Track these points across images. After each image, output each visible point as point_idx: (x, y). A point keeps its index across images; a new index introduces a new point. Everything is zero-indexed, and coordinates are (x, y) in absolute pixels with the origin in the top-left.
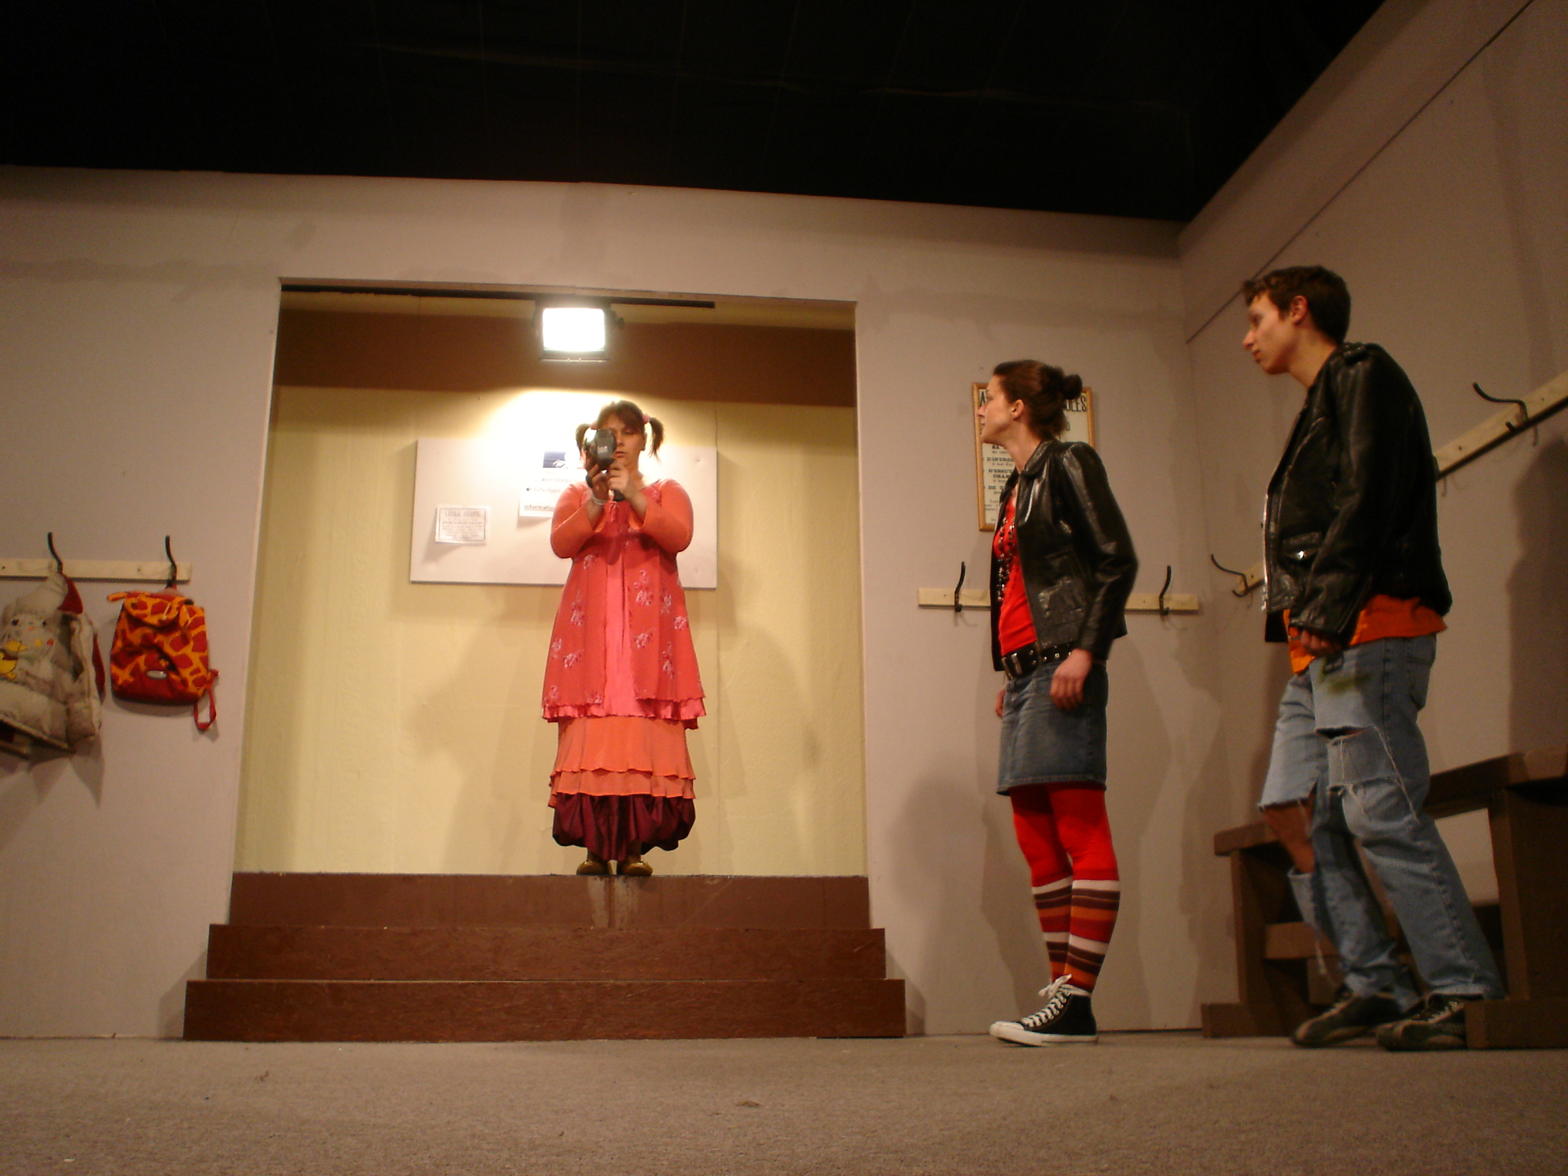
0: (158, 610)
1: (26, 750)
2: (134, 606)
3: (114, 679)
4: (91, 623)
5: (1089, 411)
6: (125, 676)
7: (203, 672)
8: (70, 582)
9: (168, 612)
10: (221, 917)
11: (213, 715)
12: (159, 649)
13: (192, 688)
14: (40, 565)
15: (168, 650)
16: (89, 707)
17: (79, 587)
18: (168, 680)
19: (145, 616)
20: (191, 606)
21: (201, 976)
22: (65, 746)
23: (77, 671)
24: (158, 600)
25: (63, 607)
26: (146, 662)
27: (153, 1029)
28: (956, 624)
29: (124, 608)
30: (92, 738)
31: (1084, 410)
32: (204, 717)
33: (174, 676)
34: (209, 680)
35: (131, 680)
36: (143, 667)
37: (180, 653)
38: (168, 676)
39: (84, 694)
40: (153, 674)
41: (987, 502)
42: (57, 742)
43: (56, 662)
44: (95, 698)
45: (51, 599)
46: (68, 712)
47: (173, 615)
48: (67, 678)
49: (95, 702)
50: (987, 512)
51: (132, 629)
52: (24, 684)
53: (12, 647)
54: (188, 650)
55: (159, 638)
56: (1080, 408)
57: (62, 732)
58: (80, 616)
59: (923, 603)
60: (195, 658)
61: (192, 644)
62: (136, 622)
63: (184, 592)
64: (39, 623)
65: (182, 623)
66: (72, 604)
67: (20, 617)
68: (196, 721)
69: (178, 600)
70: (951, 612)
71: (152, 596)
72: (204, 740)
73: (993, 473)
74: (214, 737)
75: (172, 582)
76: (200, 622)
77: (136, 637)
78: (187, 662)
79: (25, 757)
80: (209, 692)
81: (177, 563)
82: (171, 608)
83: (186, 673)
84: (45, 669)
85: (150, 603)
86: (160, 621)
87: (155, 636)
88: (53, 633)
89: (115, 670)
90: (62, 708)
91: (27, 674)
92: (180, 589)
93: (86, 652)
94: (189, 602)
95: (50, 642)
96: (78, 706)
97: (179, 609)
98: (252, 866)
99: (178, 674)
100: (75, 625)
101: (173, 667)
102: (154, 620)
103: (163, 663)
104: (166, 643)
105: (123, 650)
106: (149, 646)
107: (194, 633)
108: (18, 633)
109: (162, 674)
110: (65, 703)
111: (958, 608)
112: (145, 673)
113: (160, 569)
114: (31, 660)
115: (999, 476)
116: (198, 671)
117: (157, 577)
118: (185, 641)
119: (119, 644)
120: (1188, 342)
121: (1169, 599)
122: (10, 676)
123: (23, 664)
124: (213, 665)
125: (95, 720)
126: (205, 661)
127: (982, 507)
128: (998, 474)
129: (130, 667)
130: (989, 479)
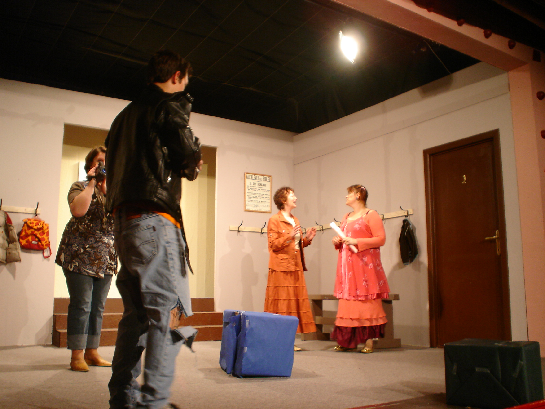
0: (37, 224)
2: (30, 223)
3: (21, 243)
6: (24, 242)
7: (48, 242)
9: (40, 225)
11: (51, 254)
12: (36, 236)
13: (44, 247)
15: (39, 236)
16: (19, 253)
17: (9, 214)
18: (38, 244)
19: (33, 226)
22: (5, 262)
25: (6, 222)
26: (32, 239)
27: (34, 343)
28: (238, 235)
29: (26, 223)
32: (46, 254)
33: (40, 243)
34: (49, 244)
35: (26, 244)
36: (30, 240)
37: (42, 237)
38: (38, 243)
39: (16, 249)
40: (33, 242)
41: (246, 204)
42: (2, 261)
43: (4, 239)
46: (8, 253)
47: (41, 226)
48: (6, 242)
50: (246, 206)
51: (28, 230)
54: (44, 236)
55: (36, 232)
56: (269, 181)
57: (4, 258)
58: (12, 225)
59: (231, 229)
60: (46, 238)
61: (45, 234)
62: (30, 228)
65: (43, 228)
66: (9, 221)
68: (43, 255)
69: (39, 220)
70: (236, 232)
71: (33, 219)
72: (46, 261)
73: (248, 196)
74: (49, 260)
75: (36, 215)
76: (48, 228)
77: (29, 232)
78: (44, 239)
80: (49, 248)
81: (37, 209)
82: (40, 224)
83: (43, 243)
85: (35, 222)
86: (37, 228)
87: (35, 231)
88: (4, 229)
89: (22, 241)
90: (6, 251)
92: (39, 217)
94: (44, 222)
95: (2, 232)
96: (14, 252)
99: (41, 242)
101: (40, 240)
102: (35, 227)
103: (37, 239)
104: (38, 234)
105: (25, 235)
106: (33, 234)
107: (46, 231)
109: (36, 243)
111: (239, 231)
112: (31, 242)
113: (32, 210)
115: (249, 197)
116: (46, 242)
117: (31, 212)
118: (43, 233)
120: (294, 165)
126: (48, 239)
127: (245, 205)
128: (250, 197)
129: (26, 240)
130: (247, 198)
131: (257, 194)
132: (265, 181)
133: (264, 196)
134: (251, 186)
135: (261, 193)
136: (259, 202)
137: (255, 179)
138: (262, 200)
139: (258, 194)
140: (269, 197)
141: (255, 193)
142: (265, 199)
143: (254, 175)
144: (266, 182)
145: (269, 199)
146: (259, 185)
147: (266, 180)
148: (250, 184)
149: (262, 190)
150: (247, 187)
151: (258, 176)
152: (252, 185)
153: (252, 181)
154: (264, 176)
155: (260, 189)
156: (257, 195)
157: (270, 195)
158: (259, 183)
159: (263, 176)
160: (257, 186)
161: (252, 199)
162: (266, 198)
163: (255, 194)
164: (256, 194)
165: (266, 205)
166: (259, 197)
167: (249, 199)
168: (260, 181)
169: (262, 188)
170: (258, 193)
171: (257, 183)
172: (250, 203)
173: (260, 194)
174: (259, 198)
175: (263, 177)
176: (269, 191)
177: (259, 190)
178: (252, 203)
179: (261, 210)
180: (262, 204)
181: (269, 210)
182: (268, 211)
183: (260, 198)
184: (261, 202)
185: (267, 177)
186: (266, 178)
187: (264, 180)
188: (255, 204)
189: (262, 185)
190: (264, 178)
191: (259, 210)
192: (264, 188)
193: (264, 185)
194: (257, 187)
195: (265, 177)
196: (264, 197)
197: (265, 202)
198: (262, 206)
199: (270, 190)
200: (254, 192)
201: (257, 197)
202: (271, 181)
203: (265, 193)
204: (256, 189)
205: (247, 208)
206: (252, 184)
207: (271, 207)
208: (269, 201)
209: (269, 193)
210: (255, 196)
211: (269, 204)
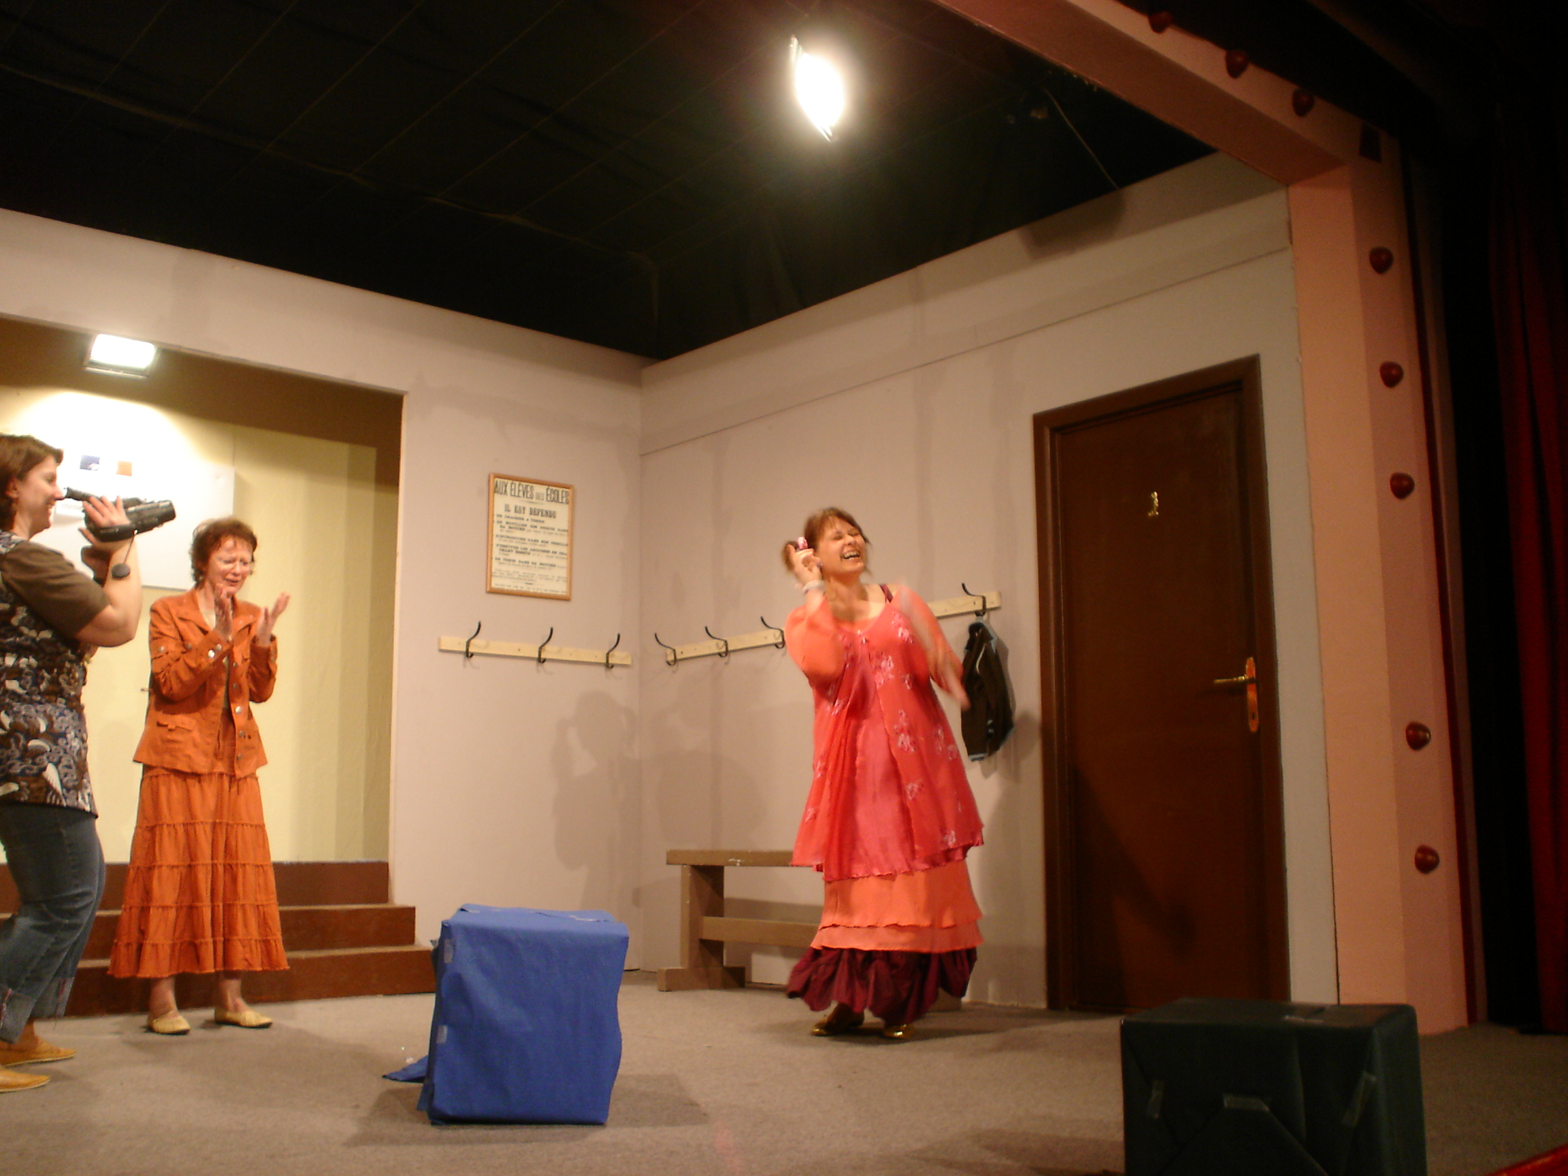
5: (570, 503)
28: (465, 666)
31: (567, 503)
41: (493, 570)
50: (493, 579)
56: (564, 501)
59: (443, 648)
70: (461, 657)
73: (499, 547)
111: (468, 655)
115: (503, 550)
120: (642, 456)
121: (613, 656)
127: (489, 575)
128: (503, 548)
130: (496, 552)
131: (526, 541)
132: (554, 503)
133: (551, 548)
134: (508, 517)
135: (541, 537)
136: (533, 565)
137: (521, 494)
138: (544, 559)
139: (530, 542)
140: (565, 550)
141: (522, 539)
142: (552, 557)
143: (517, 483)
144: (558, 504)
145: (564, 558)
146: (533, 512)
147: (555, 500)
148: (507, 509)
149: (542, 528)
150: (496, 519)
151: (531, 485)
152: (512, 514)
153: (513, 502)
154: (551, 488)
155: (536, 527)
156: (526, 544)
157: (567, 545)
158: (533, 506)
159: (546, 487)
160: (527, 515)
161: (513, 556)
162: (555, 553)
163: (522, 541)
164: (525, 539)
165: (553, 577)
166: (534, 550)
167: (502, 557)
168: (537, 501)
169: (543, 522)
170: (531, 539)
171: (528, 507)
172: (504, 568)
173: (538, 541)
174: (532, 553)
175: (548, 489)
176: (566, 533)
177: (535, 529)
178: (511, 568)
179: (539, 591)
180: (542, 572)
181: (563, 592)
182: (560, 593)
183: (536, 553)
184: (538, 565)
185: (557, 489)
186: (556, 493)
187: (549, 499)
188: (522, 570)
189: (544, 513)
190: (549, 493)
191: (532, 589)
192: (549, 522)
193: (551, 515)
194: (528, 520)
195: (554, 488)
196: (548, 552)
197: (552, 565)
198: (541, 577)
199: (567, 531)
200: (518, 534)
201: (526, 549)
202: (572, 503)
203: (550, 539)
204: (526, 525)
205: (496, 583)
206: (513, 510)
207: (570, 582)
208: (564, 563)
209: (564, 539)
210: (521, 546)
211: (564, 573)
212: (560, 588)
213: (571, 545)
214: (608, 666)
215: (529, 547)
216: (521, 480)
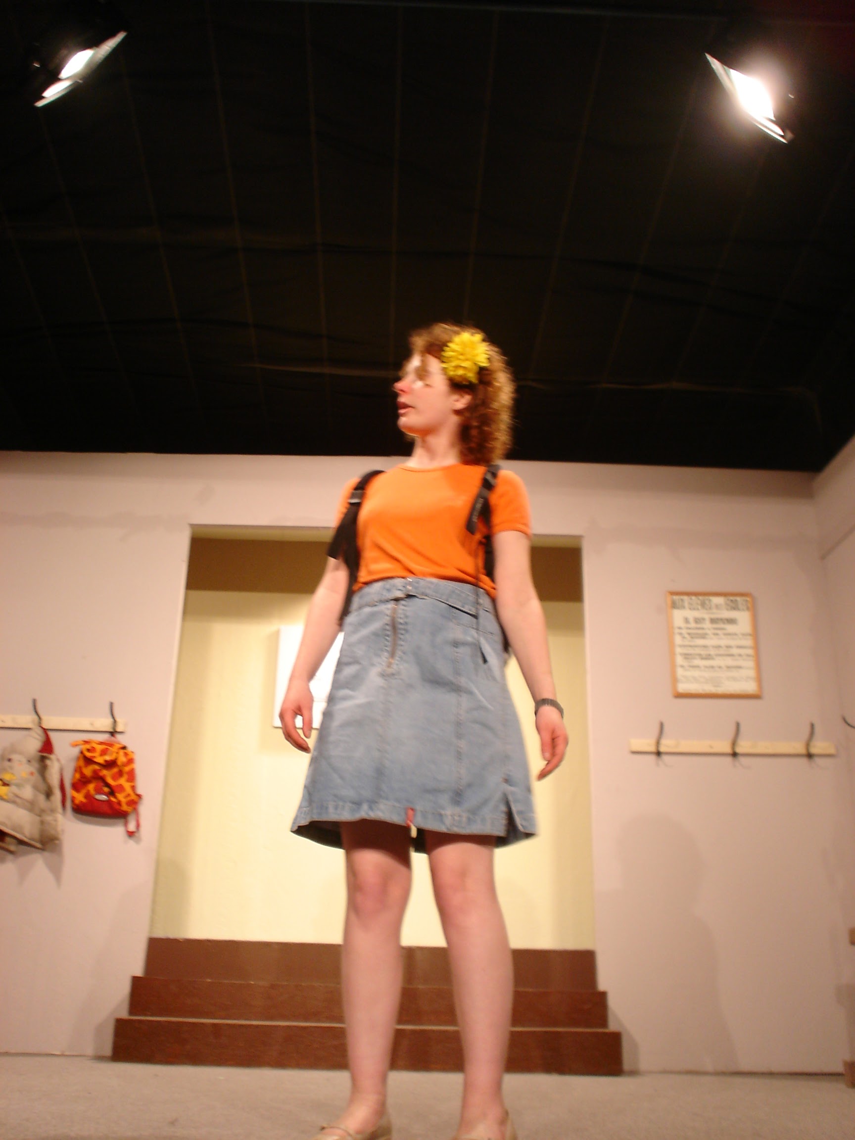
0: (104, 753)
1: (12, 848)
2: (88, 750)
3: (73, 799)
4: (58, 760)
5: (751, 609)
6: (80, 797)
7: (133, 797)
8: (45, 731)
9: (110, 755)
10: (139, 971)
11: (138, 826)
12: (103, 779)
13: (125, 807)
14: (27, 719)
15: (110, 781)
16: (56, 820)
17: (52, 735)
18: (109, 802)
19: (95, 757)
20: (125, 751)
21: (124, 1014)
22: (38, 845)
23: (49, 794)
24: (104, 747)
25: (41, 751)
26: (95, 788)
27: (90, 1051)
28: (657, 765)
29: (82, 753)
30: (57, 842)
31: (748, 609)
32: (132, 827)
33: (113, 799)
34: (135, 802)
36: (92, 792)
37: (117, 782)
38: (109, 799)
39: (53, 811)
40: (99, 797)
41: (678, 677)
42: (33, 843)
43: (35, 787)
44: (60, 813)
45: (34, 744)
46: (42, 822)
47: (114, 756)
48: (42, 798)
49: (60, 817)
50: (679, 684)
51: (86, 766)
52: (14, 802)
53: (7, 777)
54: (123, 781)
55: (104, 772)
56: (744, 608)
57: (36, 835)
58: (52, 756)
59: (633, 750)
60: (127, 786)
61: (125, 776)
62: (89, 761)
63: (121, 739)
64: (24, 760)
65: (119, 763)
66: (47, 747)
67: (14, 757)
68: (126, 829)
69: (118, 746)
71: (101, 743)
72: (131, 842)
73: (682, 656)
74: (138, 841)
75: (113, 733)
76: (131, 761)
77: (88, 771)
78: (121, 788)
79: (11, 852)
80: (135, 810)
81: (118, 719)
82: (112, 752)
83: (121, 797)
84: (28, 792)
85: (99, 748)
86: (106, 761)
87: (101, 770)
88: (34, 768)
89: (75, 794)
90: (38, 818)
91: (17, 796)
92: (119, 737)
93: (55, 782)
94: (124, 748)
95: (32, 774)
96: (48, 818)
97: (117, 753)
98: (160, 934)
99: (115, 797)
100: (48, 762)
101: (112, 793)
102: (100, 760)
103: (106, 789)
104: (107, 774)
105: (79, 780)
106: (98, 777)
107: (127, 769)
108: (11, 768)
109: (105, 797)
110: (40, 816)
111: (658, 754)
112: (94, 796)
113: (105, 723)
114: (18, 786)
115: (687, 658)
116: (128, 795)
117: (103, 729)
118: (121, 774)
119: (78, 776)
120: (823, 557)
121: (813, 746)
122: (5, 797)
123: (14, 789)
124: (139, 791)
125: (59, 828)
126: (133, 788)
127: (675, 680)
128: (687, 656)
129: (84, 791)
130: (679, 660)
131: (709, 648)
132: (733, 611)
133: (735, 651)
134: (690, 629)
135: (724, 642)
136: (719, 669)
137: (699, 606)
138: (729, 662)
139: (713, 648)
140: (750, 652)
141: (704, 646)
142: (737, 659)
143: (694, 597)
144: (737, 611)
145: (750, 659)
146: (713, 621)
147: (735, 608)
148: (687, 621)
149: (724, 634)
150: (677, 631)
151: (708, 597)
152: (693, 625)
153: (691, 614)
154: (729, 598)
156: (709, 650)
157: (752, 647)
158: (713, 616)
159: (725, 597)
160: (707, 625)
161: (697, 662)
162: (741, 655)
163: (704, 648)
164: (707, 646)
165: (741, 677)
166: (718, 655)
167: (685, 664)
168: (717, 611)
169: (724, 629)
170: (713, 645)
171: (707, 616)
172: (689, 673)
173: (721, 647)
174: (716, 657)
175: (726, 599)
176: (749, 637)
177: (717, 636)
178: (696, 673)
179: (727, 692)
180: (729, 674)
181: (753, 690)
182: (750, 692)
183: (721, 657)
184: (723, 668)
185: (736, 598)
186: (734, 602)
187: (728, 608)
188: (707, 674)
189: (725, 621)
190: (728, 602)
191: (720, 690)
192: (730, 628)
193: (731, 621)
194: (709, 629)
195: (732, 598)
196: (733, 655)
197: (738, 667)
198: (729, 678)
199: (751, 635)
200: (700, 642)
201: (710, 655)
202: (753, 609)
203: (734, 643)
204: (707, 634)
205: (682, 688)
206: (691, 620)
207: (759, 679)
208: (750, 663)
209: (749, 642)
210: (703, 652)
211: (752, 673)
212: (750, 687)
213: (756, 647)
214: (810, 756)
215: (712, 652)
216: (696, 594)
